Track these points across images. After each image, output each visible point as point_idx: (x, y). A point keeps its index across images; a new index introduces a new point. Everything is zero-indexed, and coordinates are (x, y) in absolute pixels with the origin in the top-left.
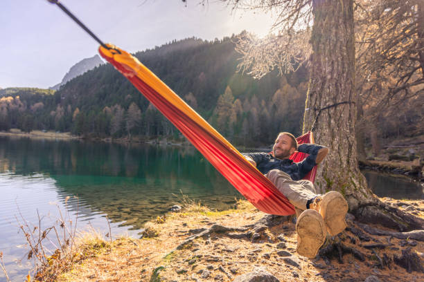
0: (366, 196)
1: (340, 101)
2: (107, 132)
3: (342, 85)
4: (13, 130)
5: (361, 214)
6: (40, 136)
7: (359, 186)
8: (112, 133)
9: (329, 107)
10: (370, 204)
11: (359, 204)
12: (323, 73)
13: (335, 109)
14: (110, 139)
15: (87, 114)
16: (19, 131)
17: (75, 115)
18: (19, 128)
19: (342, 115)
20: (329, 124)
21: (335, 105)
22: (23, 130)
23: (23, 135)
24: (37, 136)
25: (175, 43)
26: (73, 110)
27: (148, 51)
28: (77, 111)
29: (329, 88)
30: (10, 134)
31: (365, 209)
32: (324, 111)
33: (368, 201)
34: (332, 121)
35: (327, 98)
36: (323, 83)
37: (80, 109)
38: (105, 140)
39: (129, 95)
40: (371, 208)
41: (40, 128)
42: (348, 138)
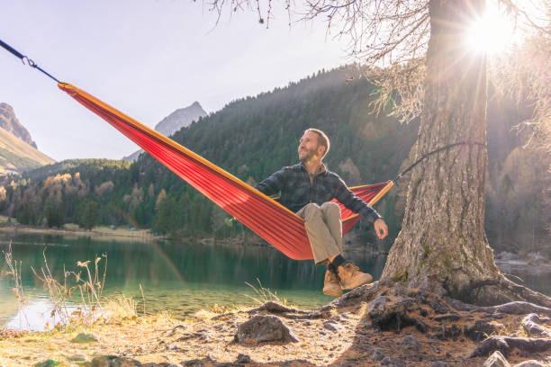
0: (481, 271)
1: (454, 142)
2: (207, 226)
3: (459, 120)
4: (68, 226)
5: (476, 297)
6: (106, 234)
7: (471, 256)
8: (215, 230)
9: (438, 150)
10: (487, 282)
11: (471, 281)
12: (434, 105)
13: (447, 153)
14: (212, 239)
15: (177, 200)
16: (77, 226)
17: (158, 201)
18: (76, 222)
19: (456, 161)
20: (437, 172)
21: (448, 148)
22: (82, 226)
23: (82, 233)
24: (101, 234)
25: (322, 75)
26: (157, 192)
27: (277, 90)
28: (163, 193)
29: (440, 125)
30: (64, 232)
31: (482, 290)
32: (432, 156)
33: (483, 278)
34: (442, 169)
35: (437, 138)
36: (434, 119)
37: (167, 191)
38: (203, 241)
39: (245, 166)
40: (489, 289)
41: (106, 223)
42: (463, 192)
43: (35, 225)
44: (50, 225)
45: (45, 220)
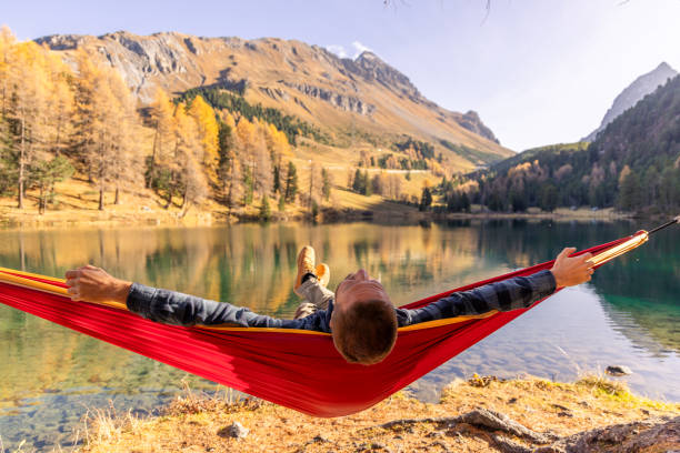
4: (531, 210)
6: (567, 216)
15: (643, 175)
16: (539, 210)
17: (622, 178)
18: (538, 206)
22: (543, 209)
23: (543, 216)
24: (562, 216)
26: (619, 169)
28: (626, 170)
30: (527, 216)
37: (631, 165)
41: (566, 204)
43: (503, 210)
44: (515, 210)
45: (511, 206)
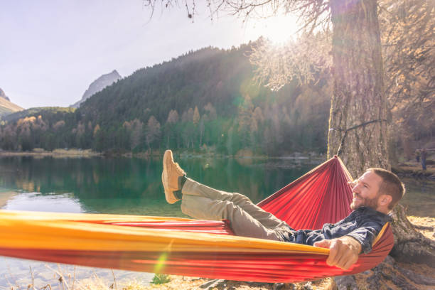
0: (406, 231)
1: (369, 120)
2: (127, 146)
3: (370, 101)
4: (36, 149)
5: (401, 252)
6: (63, 154)
7: (397, 219)
8: (133, 148)
9: (356, 127)
10: (412, 240)
11: (399, 240)
12: (347, 88)
13: (364, 129)
14: (131, 154)
15: (107, 130)
16: (42, 150)
17: (95, 132)
18: (41, 147)
19: (372, 136)
20: (358, 146)
21: (364, 125)
22: (46, 149)
23: (46, 154)
24: (59, 154)
25: (191, 54)
26: (94, 126)
27: (164, 63)
28: (98, 127)
29: (356, 106)
30: (34, 154)
31: (406, 246)
32: (350, 132)
33: (409, 237)
34: (361, 143)
35: (354, 117)
36: (348, 100)
37: (100, 125)
38: (125, 155)
39: (148, 109)
40: (412, 245)
41: (62, 147)
42: (380, 162)
43: (13, 150)
44: (24, 149)
45: (20, 147)
